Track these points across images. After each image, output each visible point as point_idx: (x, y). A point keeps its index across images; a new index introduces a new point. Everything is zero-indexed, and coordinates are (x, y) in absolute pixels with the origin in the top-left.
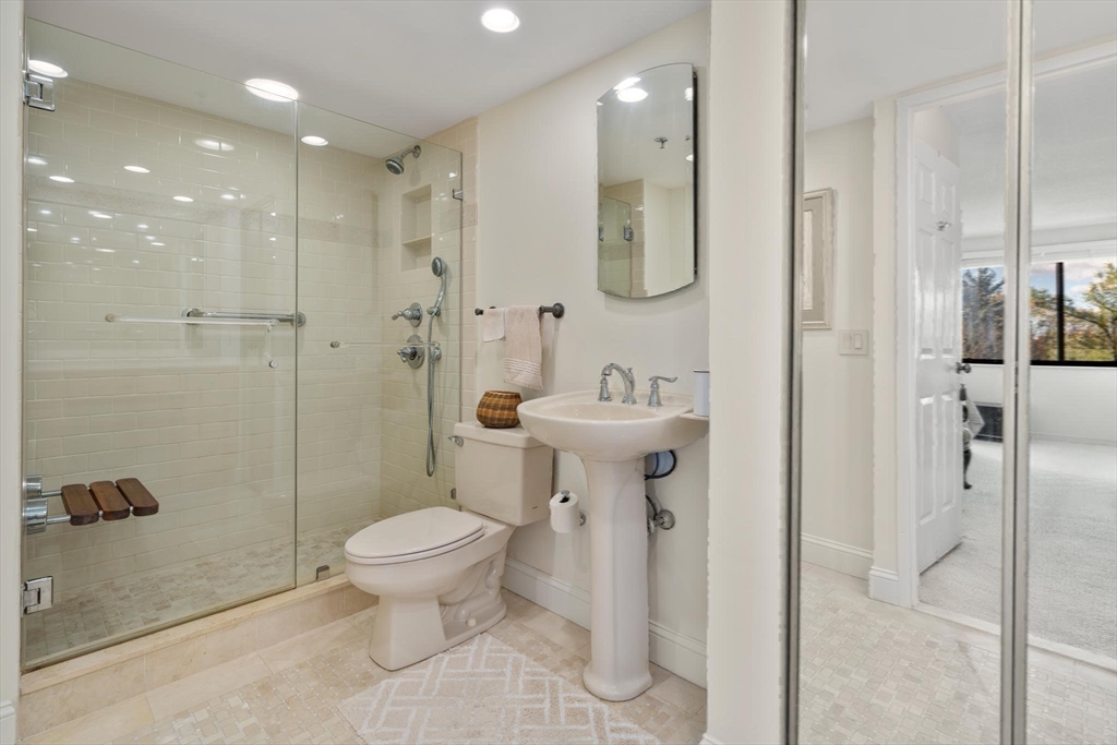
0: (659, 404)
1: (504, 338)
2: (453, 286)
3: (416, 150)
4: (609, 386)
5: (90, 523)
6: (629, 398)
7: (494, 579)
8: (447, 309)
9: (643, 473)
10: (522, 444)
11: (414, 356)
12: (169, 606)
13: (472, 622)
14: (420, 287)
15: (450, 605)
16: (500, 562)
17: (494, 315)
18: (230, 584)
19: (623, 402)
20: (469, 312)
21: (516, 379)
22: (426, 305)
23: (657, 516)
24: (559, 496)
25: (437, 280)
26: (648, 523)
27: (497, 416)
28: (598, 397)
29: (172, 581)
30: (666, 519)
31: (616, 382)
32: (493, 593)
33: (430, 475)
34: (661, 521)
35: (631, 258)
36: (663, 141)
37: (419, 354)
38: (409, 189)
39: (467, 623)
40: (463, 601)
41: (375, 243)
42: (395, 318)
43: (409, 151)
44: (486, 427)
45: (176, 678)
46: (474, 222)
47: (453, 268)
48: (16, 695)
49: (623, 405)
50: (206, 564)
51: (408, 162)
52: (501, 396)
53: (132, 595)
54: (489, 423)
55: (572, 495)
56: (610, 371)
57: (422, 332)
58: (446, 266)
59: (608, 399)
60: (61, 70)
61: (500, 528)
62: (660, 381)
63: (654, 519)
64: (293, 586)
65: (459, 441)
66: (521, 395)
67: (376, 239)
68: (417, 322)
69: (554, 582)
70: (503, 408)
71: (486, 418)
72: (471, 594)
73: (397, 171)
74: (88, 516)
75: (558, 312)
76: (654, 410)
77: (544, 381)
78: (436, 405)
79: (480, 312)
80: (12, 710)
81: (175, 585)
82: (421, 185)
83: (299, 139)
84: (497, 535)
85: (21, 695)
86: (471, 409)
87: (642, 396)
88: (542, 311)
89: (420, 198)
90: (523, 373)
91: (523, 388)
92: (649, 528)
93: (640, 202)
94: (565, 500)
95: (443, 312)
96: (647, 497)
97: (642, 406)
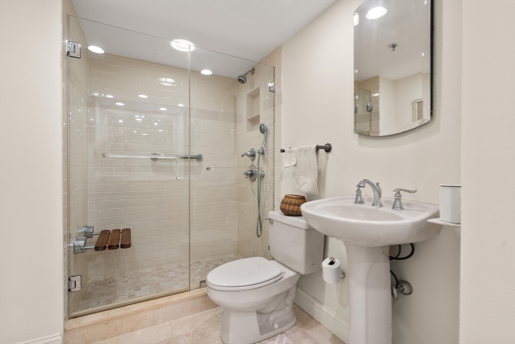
0: (402, 208)
1: (295, 165)
2: (270, 139)
3: (253, 71)
4: (363, 194)
5: (102, 250)
6: (377, 203)
7: (289, 301)
8: (267, 151)
9: (389, 255)
10: (304, 227)
11: (251, 175)
12: (140, 289)
13: (276, 326)
14: (254, 140)
15: (263, 314)
16: (293, 292)
17: (290, 152)
18: (167, 281)
19: (373, 205)
20: (278, 151)
21: (302, 188)
22: (257, 149)
23: (399, 285)
24: (328, 260)
25: (262, 136)
26: (392, 290)
27: (291, 209)
28: (354, 201)
29: (145, 276)
30: (406, 287)
31: (368, 191)
32: (288, 309)
33: (259, 237)
34: (402, 289)
35: (371, 121)
36: (394, 46)
37: (254, 174)
38: (250, 91)
39: (273, 324)
40: (271, 312)
41: (235, 121)
42: (243, 156)
43: (249, 71)
44: (286, 215)
45: (132, 330)
46: (280, 103)
47: (270, 129)
48: (62, 330)
49: (373, 207)
50: (161, 269)
51: (249, 78)
52: (293, 198)
53: (129, 281)
54: (287, 213)
55: (337, 261)
56: (364, 184)
57: (255, 163)
58: (267, 129)
59: (361, 202)
60: (102, 49)
61: (293, 274)
62: (401, 192)
63: (397, 287)
64: (189, 289)
65: (271, 221)
66: (306, 197)
67: (236, 118)
68: (253, 158)
69: (325, 308)
70: (295, 205)
71: (285, 210)
72: (276, 308)
73: (243, 82)
74: (101, 247)
75: (328, 149)
76: (397, 213)
77: (319, 190)
78: (261, 200)
79: (283, 151)
80: (60, 338)
81: (146, 278)
82: (256, 87)
83: (199, 72)
84: (291, 278)
85: (65, 331)
86: (278, 204)
87: (387, 202)
88: (318, 148)
89: (255, 95)
90: (306, 186)
91: (307, 194)
92: (392, 294)
93: (377, 89)
94: (332, 263)
95: (265, 152)
96: (391, 272)
97: (387, 209)
